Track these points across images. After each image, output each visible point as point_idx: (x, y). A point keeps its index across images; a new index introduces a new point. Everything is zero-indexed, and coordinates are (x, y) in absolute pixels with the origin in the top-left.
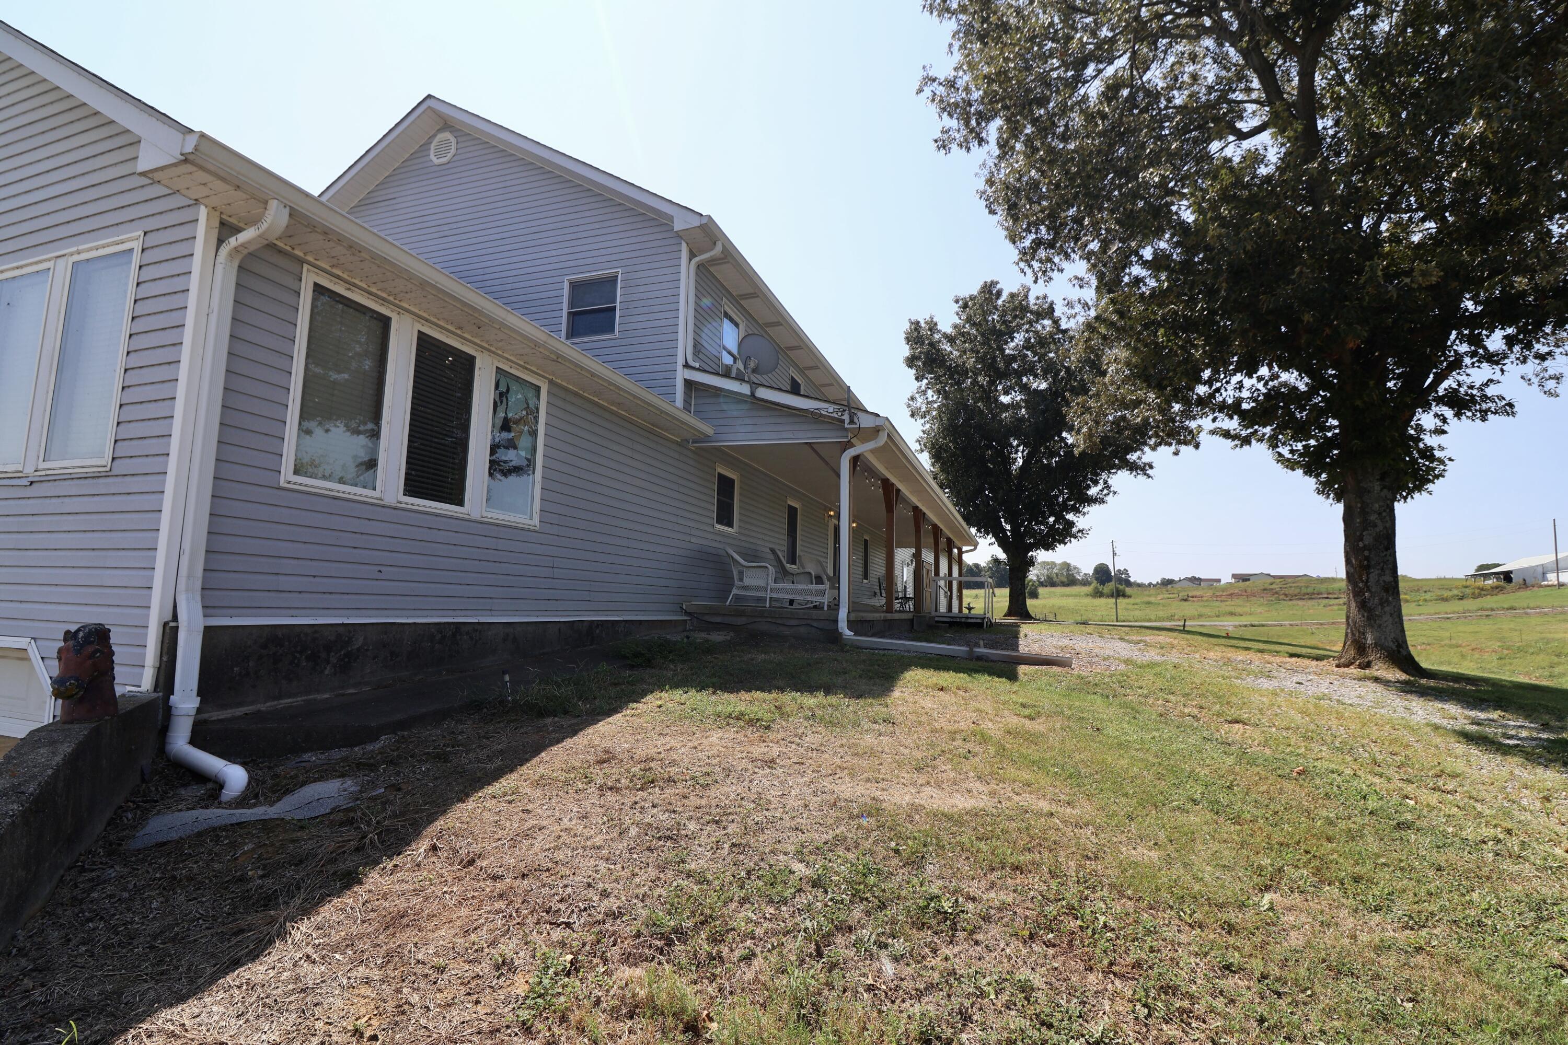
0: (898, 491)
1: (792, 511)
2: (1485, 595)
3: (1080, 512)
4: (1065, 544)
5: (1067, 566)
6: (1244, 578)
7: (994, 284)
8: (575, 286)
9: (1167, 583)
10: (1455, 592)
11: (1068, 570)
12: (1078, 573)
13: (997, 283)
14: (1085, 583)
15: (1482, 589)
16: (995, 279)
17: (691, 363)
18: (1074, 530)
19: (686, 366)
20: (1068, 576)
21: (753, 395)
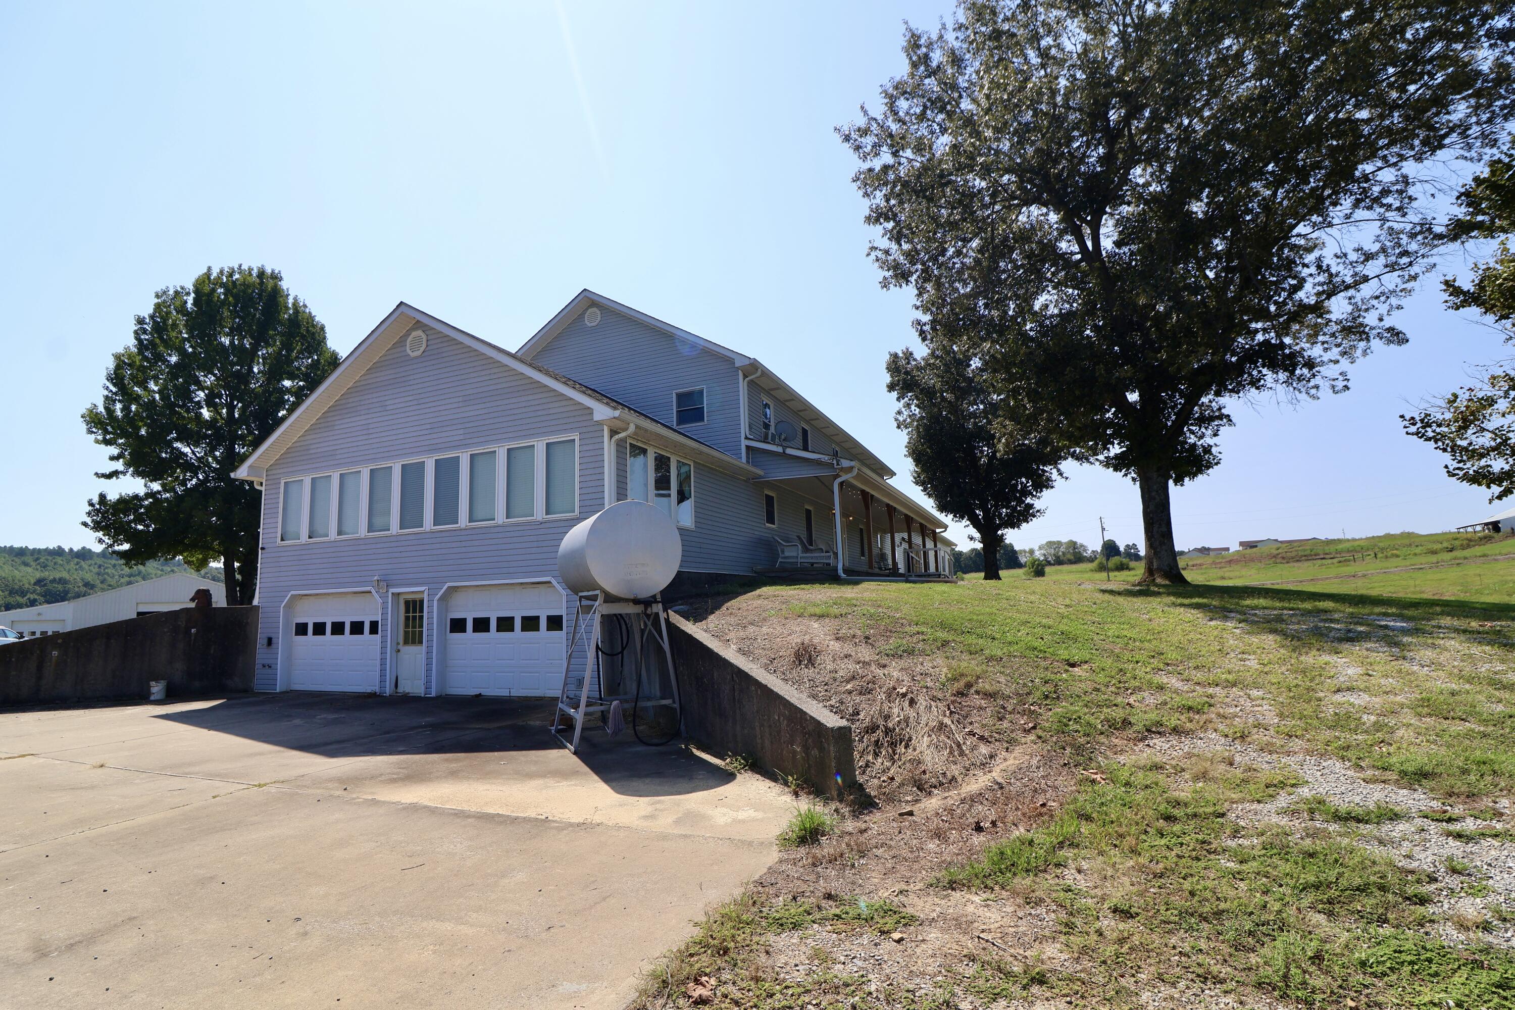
0: (872, 496)
1: (808, 512)
2: (1474, 546)
3: (1036, 496)
5: (1073, 544)
6: (1250, 545)
8: (680, 396)
10: (1445, 545)
11: (1075, 548)
12: (1085, 550)
14: (1091, 560)
15: (1470, 540)
17: (749, 436)
18: (1034, 511)
19: (746, 438)
20: (1075, 554)
21: (784, 452)
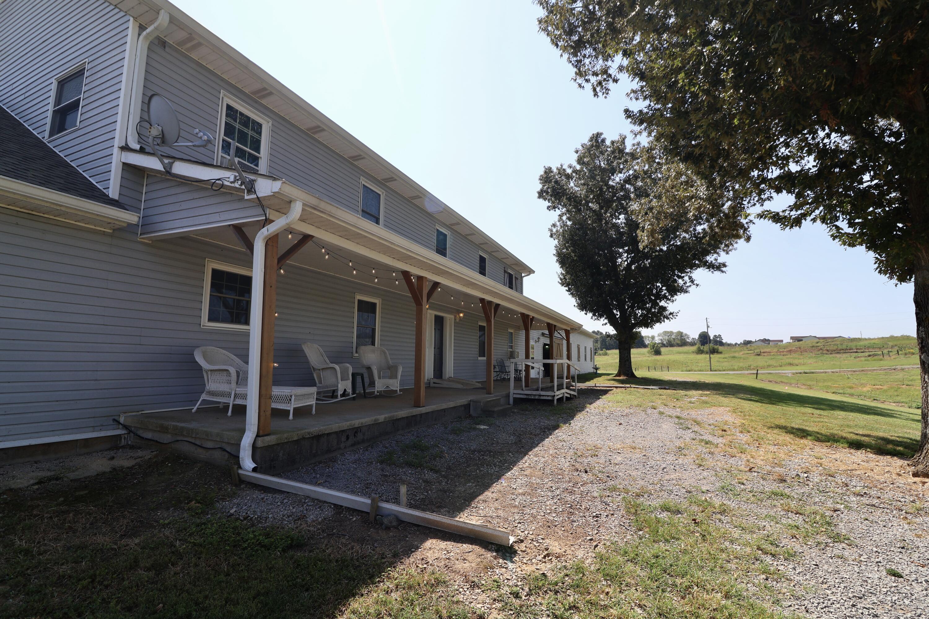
3: (669, 300)
4: (661, 323)
5: (680, 334)
6: (799, 339)
7: (598, 135)
9: (747, 343)
11: (681, 336)
12: (688, 338)
13: (601, 134)
14: (692, 344)
16: (600, 131)
18: (667, 313)
19: (125, 148)
20: (682, 340)
